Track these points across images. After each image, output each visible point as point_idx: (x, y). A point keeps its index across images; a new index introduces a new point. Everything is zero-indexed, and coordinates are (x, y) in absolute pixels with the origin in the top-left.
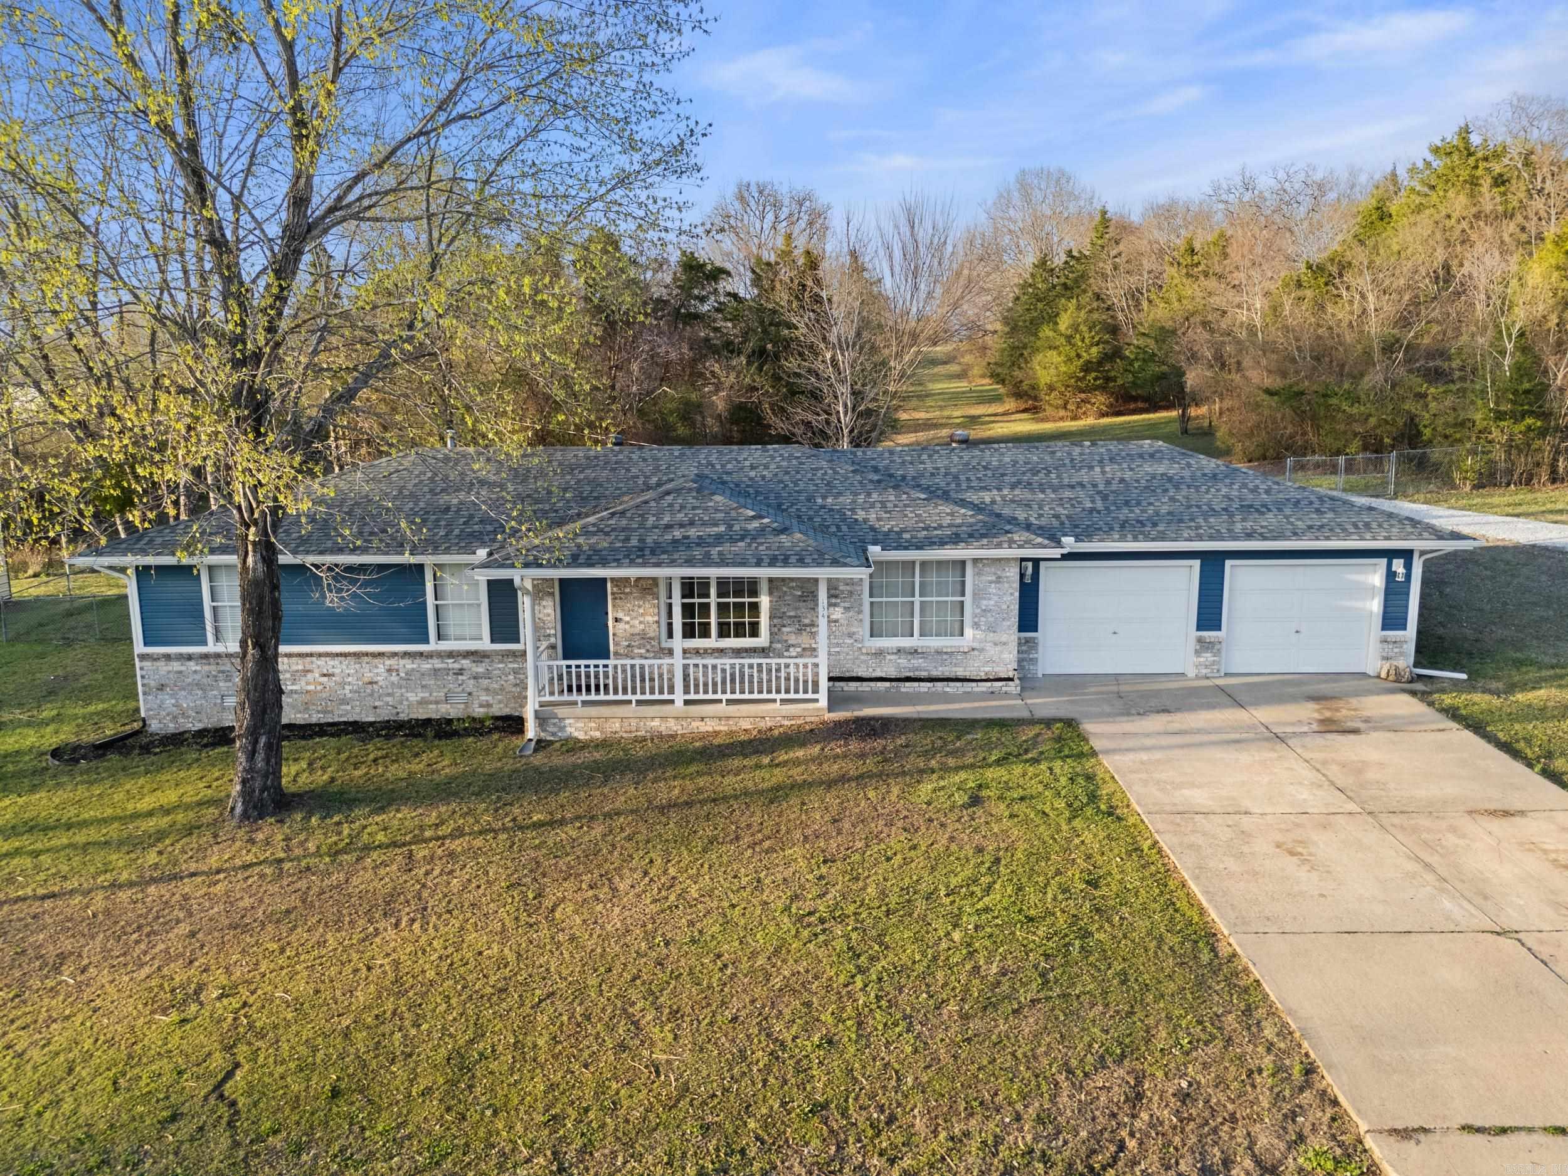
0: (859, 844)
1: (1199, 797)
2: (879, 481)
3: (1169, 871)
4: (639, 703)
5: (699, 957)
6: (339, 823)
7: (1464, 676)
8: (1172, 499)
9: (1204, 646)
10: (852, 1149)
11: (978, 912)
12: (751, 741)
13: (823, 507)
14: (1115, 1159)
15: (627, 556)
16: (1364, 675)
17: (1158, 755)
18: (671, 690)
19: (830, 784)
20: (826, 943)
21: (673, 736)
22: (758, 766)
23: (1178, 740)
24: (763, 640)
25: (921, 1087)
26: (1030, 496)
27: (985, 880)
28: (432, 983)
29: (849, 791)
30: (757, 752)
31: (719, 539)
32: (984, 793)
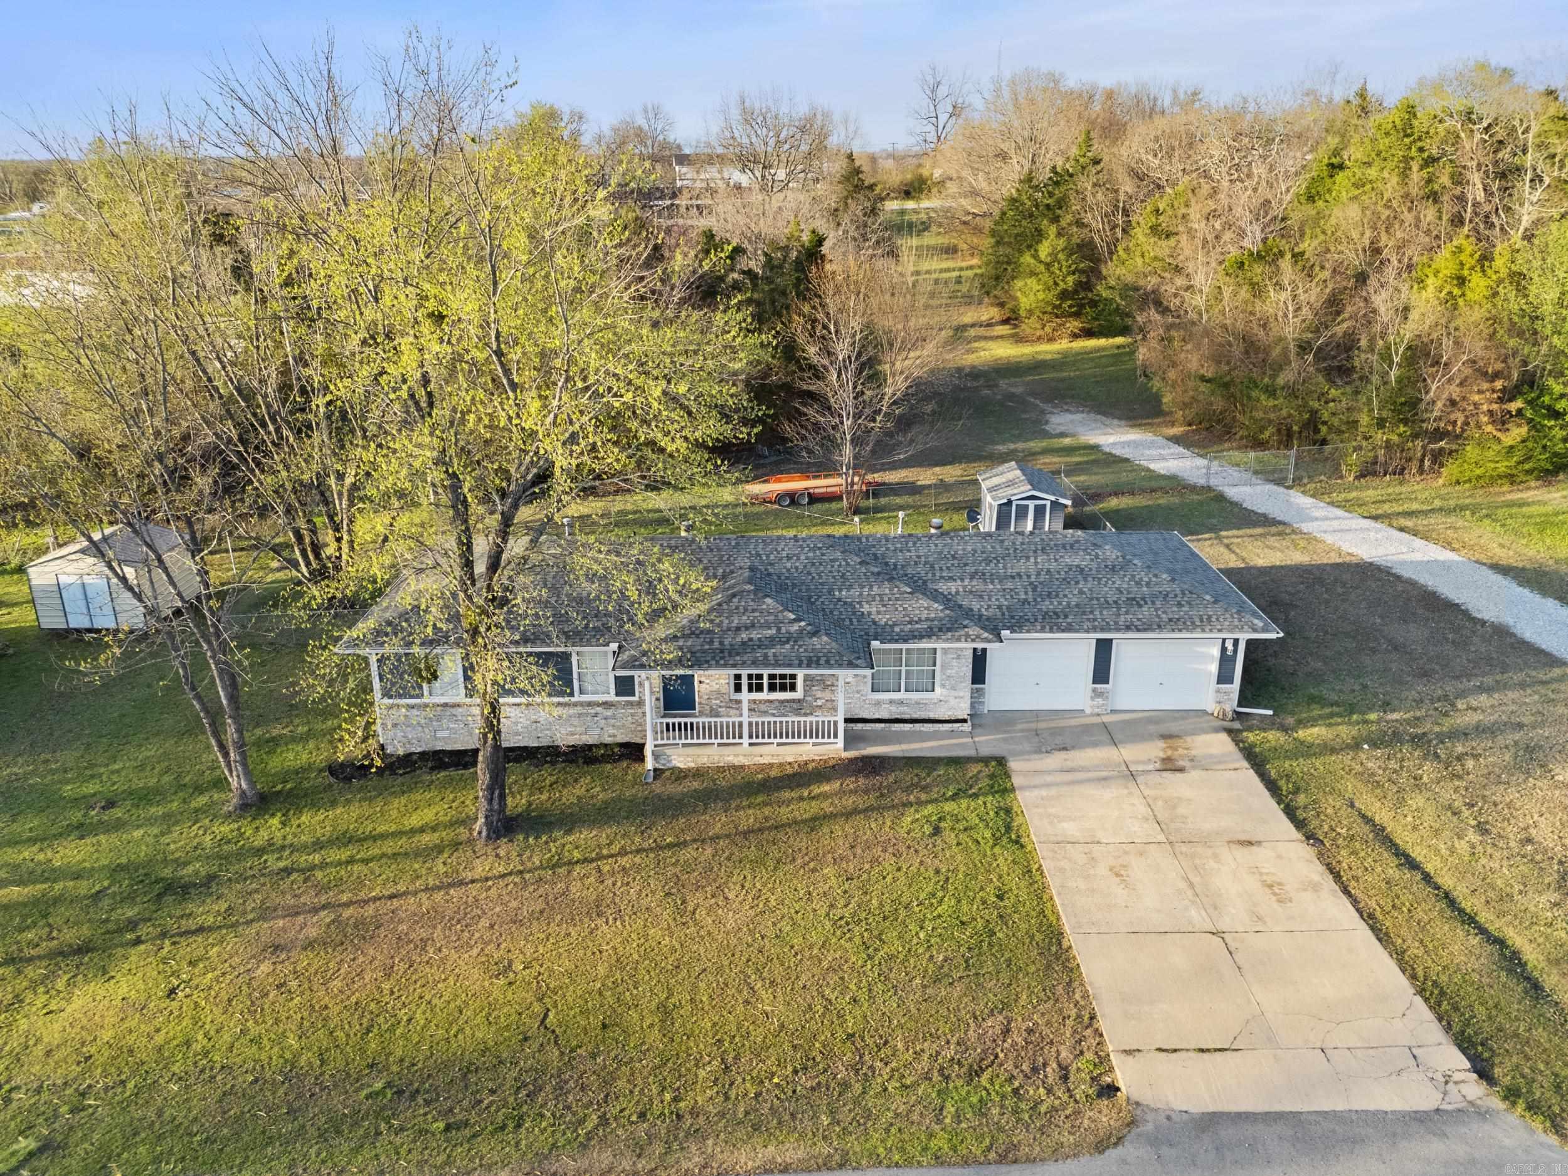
0: (867, 866)
1: (1070, 829)
2: (879, 574)
3: (1045, 887)
4: (719, 745)
5: (782, 947)
6: (546, 843)
7: (1270, 712)
8: (1081, 592)
9: (1097, 694)
10: (867, 1058)
11: (934, 918)
12: (794, 775)
13: (839, 600)
14: (993, 1063)
15: (713, 658)
16: (1205, 712)
17: (1053, 792)
18: (741, 737)
19: (849, 814)
20: (850, 939)
21: (742, 767)
22: (801, 799)
23: (1069, 777)
24: (799, 694)
25: (901, 1026)
26: (983, 587)
27: (940, 894)
28: (637, 962)
29: (859, 820)
30: (799, 785)
31: (772, 641)
32: (942, 824)
